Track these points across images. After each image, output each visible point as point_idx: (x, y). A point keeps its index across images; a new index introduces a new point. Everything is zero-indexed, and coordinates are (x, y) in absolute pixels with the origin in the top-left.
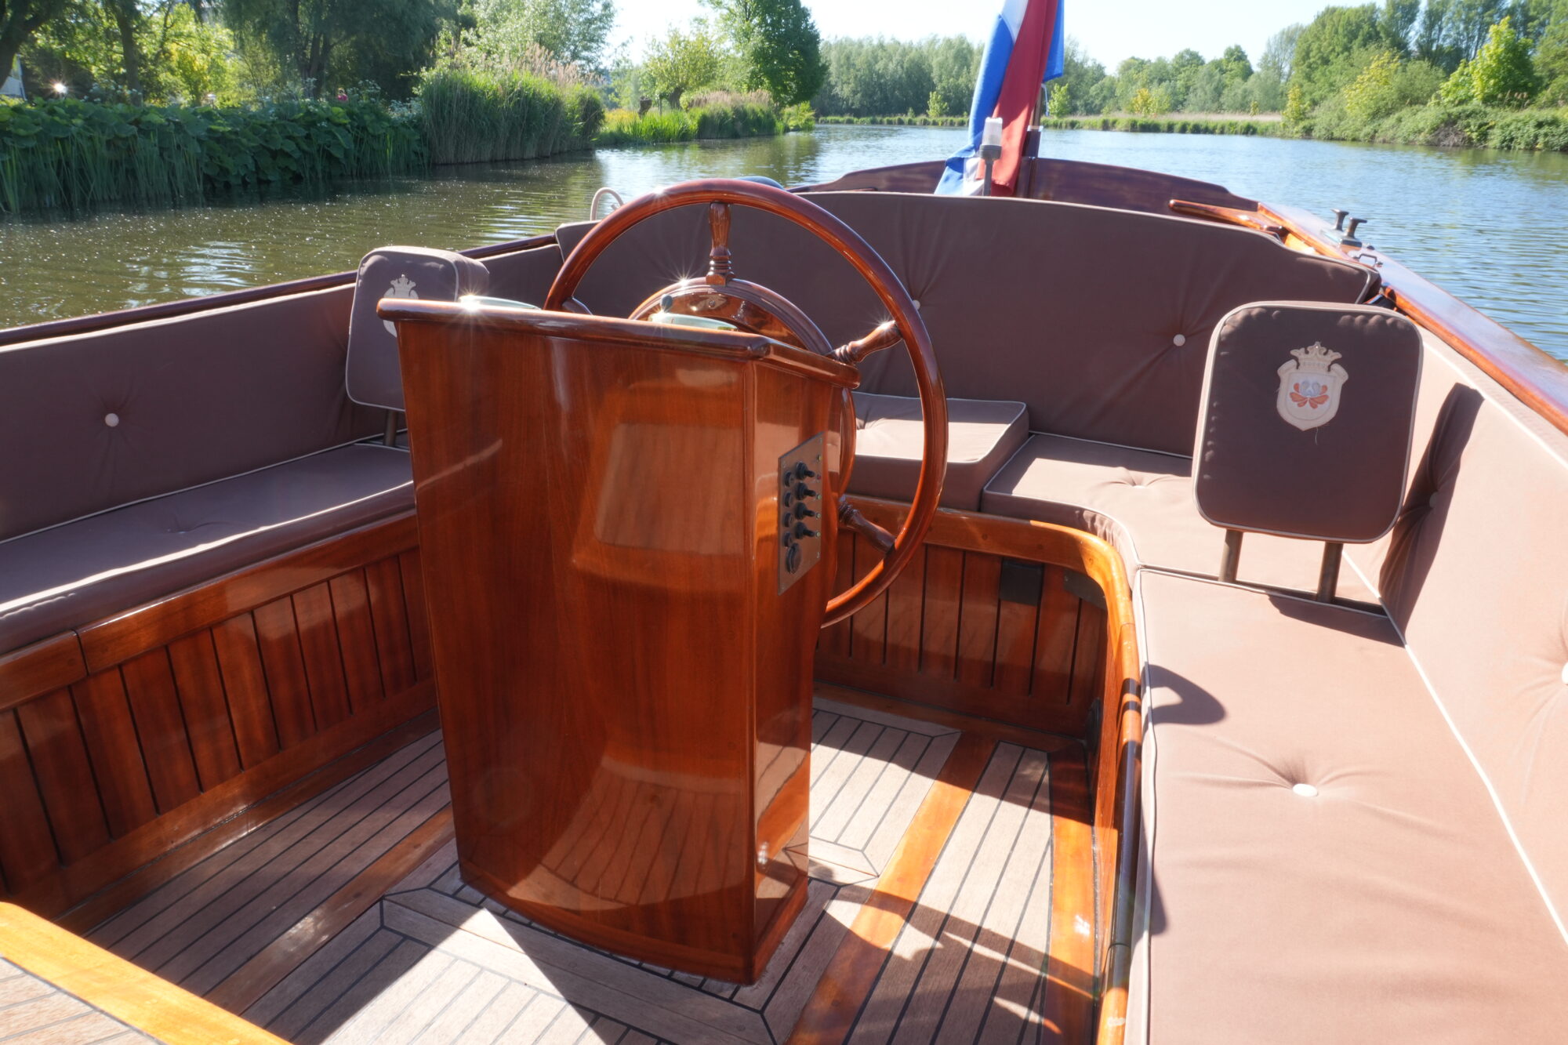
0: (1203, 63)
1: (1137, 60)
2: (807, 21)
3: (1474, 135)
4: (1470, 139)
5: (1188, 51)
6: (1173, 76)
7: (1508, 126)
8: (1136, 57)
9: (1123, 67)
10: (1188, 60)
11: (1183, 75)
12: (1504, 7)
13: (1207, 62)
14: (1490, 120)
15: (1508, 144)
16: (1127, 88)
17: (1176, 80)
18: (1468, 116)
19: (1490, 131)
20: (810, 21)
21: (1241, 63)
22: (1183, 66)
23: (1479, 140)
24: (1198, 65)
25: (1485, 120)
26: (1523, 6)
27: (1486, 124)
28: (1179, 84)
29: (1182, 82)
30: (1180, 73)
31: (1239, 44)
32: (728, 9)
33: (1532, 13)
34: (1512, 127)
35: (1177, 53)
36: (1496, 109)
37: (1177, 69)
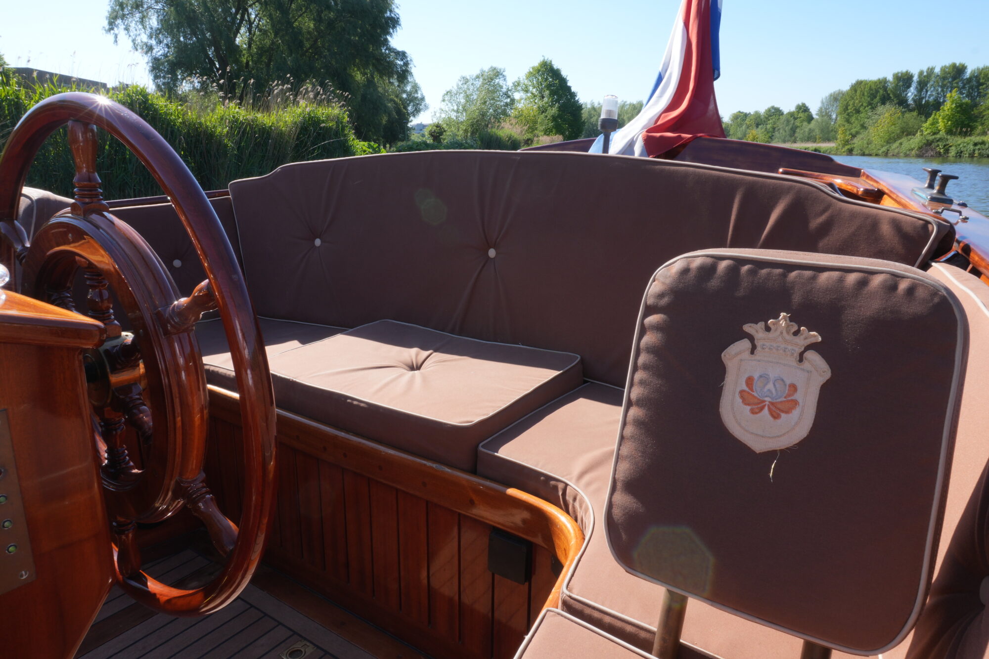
0: (782, 114)
1: (742, 113)
2: (575, 99)
3: (942, 151)
4: (940, 153)
5: (773, 107)
6: (764, 121)
7: (959, 145)
8: (741, 111)
9: (733, 117)
10: (773, 112)
11: (771, 121)
12: (965, 78)
13: (785, 113)
14: (950, 142)
15: (959, 155)
16: (736, 130)
17: (767, 124)
18: (938, 141)
19: (951, 148)
20: (577, 99)
21: (806, 114)
22: (771, 116)
23: (944, 153)
24: (779, 116)
25: (947, 143)
26: (976, 77)
27: (948, 145)
28: (769, 126)
29: (770, 125)
30: (769, 120)
31: (804, 102)
32: (532, 93)
33: (981, 81)
34: (961, 146)
35: (767, 108)
36: (953, 137)
37: (767, 118)
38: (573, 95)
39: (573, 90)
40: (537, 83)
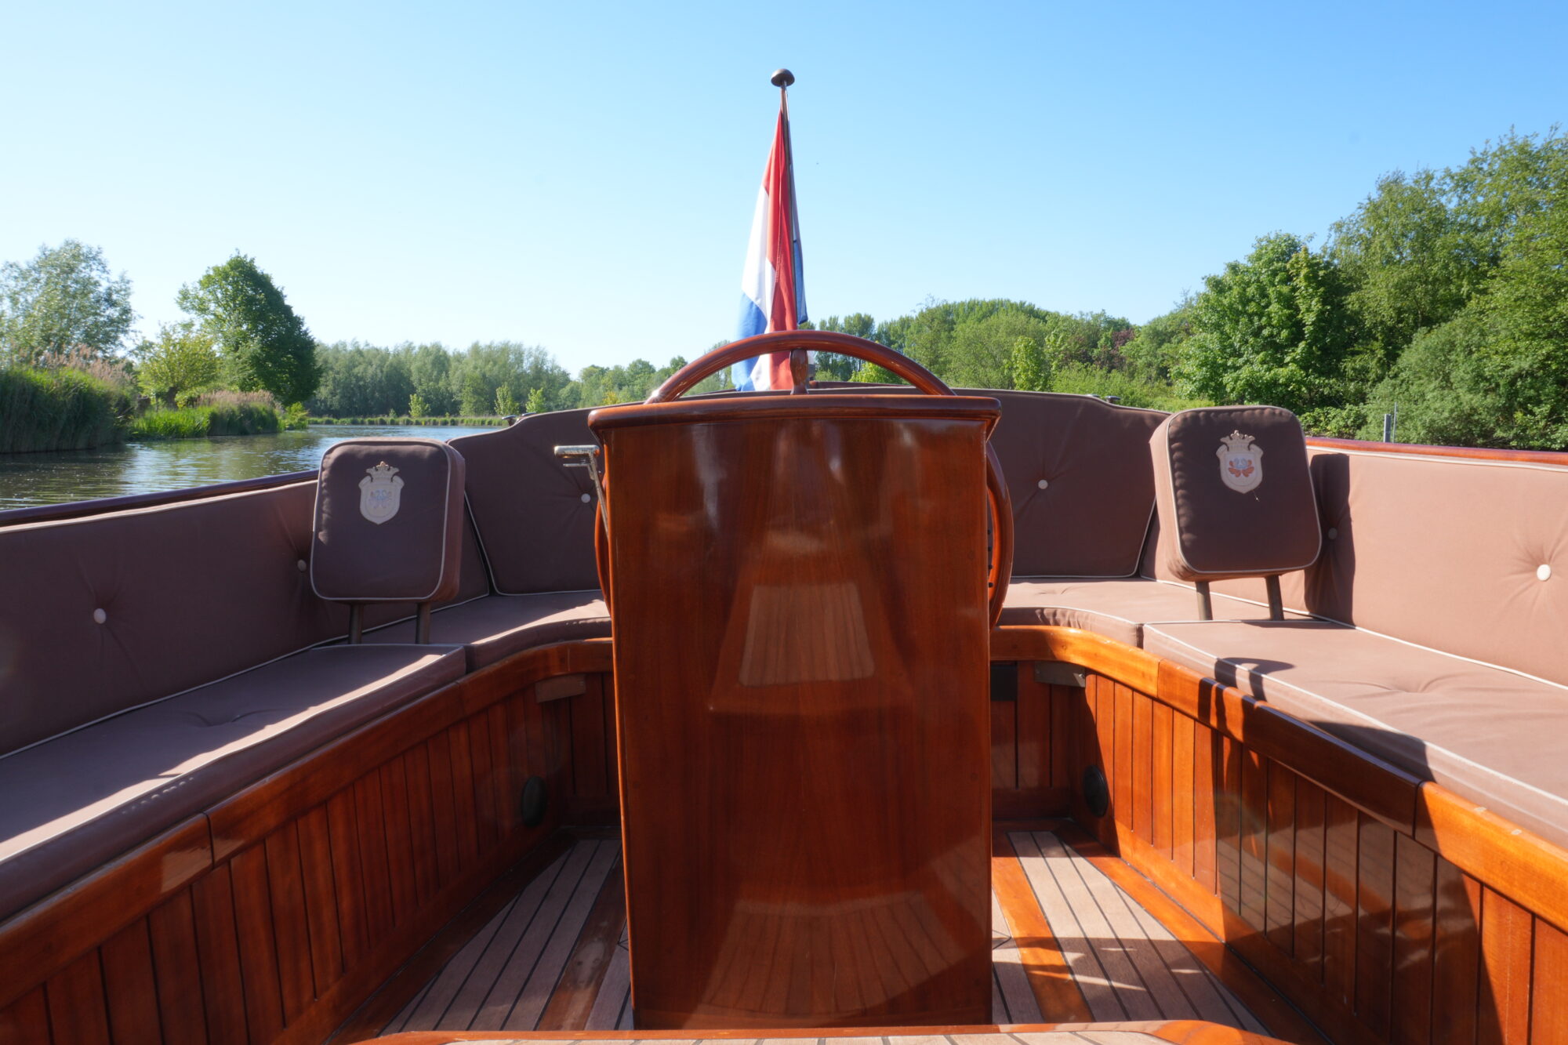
0: (654, 371)
1: (597, 368)
2: (300, 328)
5: (640, 361)
6: (630, 381)
8: (596, 365)
9: (585, 373)
10: (641, 369)
11: (638, 381)
12: (873, 333)
13: (657, 370)
16: (591, 392)
17: (634, 385)
20: (304, 329)
22: (638, 373)
24: (650, 373)
26: (886, 333)
28: (636, 388)
29: (638, 387)
30: (636, 379)
31: (681, 356)
32: (215, 315)
33: (892, 338)
35: (631, 362)
37: (632, 377)
38: (297, 322)
39: (296, 312)
40: (225, 295)
